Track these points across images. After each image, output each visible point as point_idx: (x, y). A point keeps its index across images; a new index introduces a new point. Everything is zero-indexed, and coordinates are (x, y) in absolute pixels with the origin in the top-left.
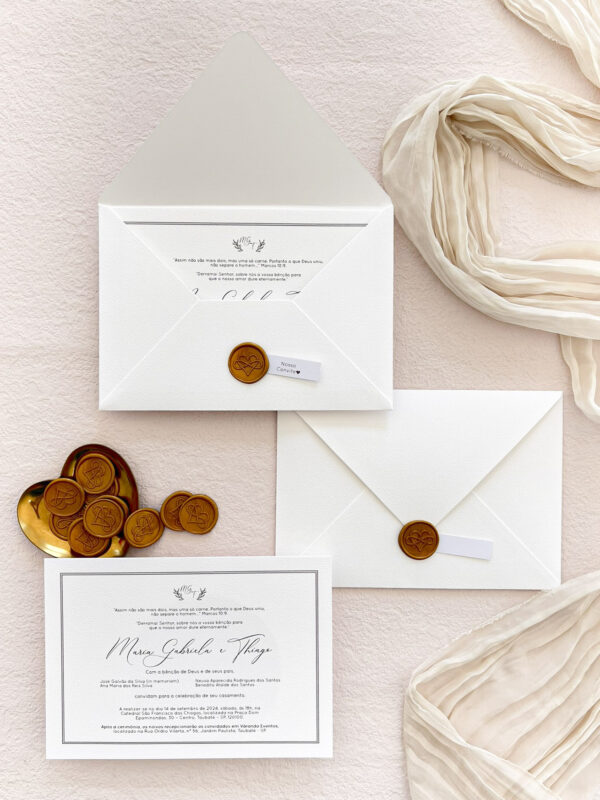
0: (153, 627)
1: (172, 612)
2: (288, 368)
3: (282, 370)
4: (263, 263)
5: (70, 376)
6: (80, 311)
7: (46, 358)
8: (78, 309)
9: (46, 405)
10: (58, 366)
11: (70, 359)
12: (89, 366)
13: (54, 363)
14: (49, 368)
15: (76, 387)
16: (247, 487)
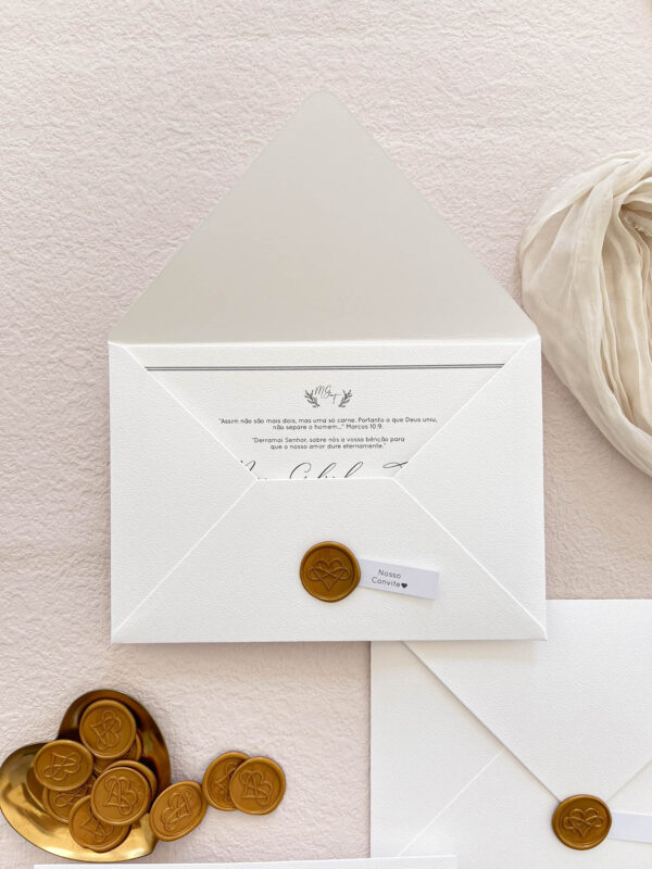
2: (389, 579)
3: (380, 582)
4: (350, 424)
5: (70, 585)
6: (84, 492)
7: (36, 560)
8: (82, 489)
9: (37, 629)
10: (53, 572)
11: (71, 561)
12: (98, 571)
13: (48, 567)
14: (40, 575)
15: (79, 601)
16: (326, 744)
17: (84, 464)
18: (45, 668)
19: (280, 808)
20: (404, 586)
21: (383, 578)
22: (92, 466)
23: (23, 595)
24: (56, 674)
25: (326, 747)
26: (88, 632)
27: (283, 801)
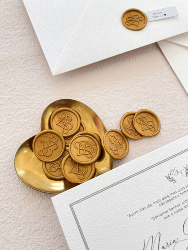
0: (166, 216)
1: (174, 196)
2: (158, 15)
3: (155, 17)
5: (25, 71)
6: (20, 36)
7: (6, 66)
8: (18, 35)
9: (14, 93)
10: (16, 68)
11: (22, 61)
12: (36, 62)
13: (12, 67)
14: (10, 71)
15: (31, 76)
16: (166, 96)
17: (16, 27)
18: (23, 109)
19: (161, 131)
20: (165, 15)
21: (156, 15)
22: (20, 26)
23: (4, 82)
24: (30, 110)
25: (167, 98)
26: (40, 87)
27: (161, 127)
